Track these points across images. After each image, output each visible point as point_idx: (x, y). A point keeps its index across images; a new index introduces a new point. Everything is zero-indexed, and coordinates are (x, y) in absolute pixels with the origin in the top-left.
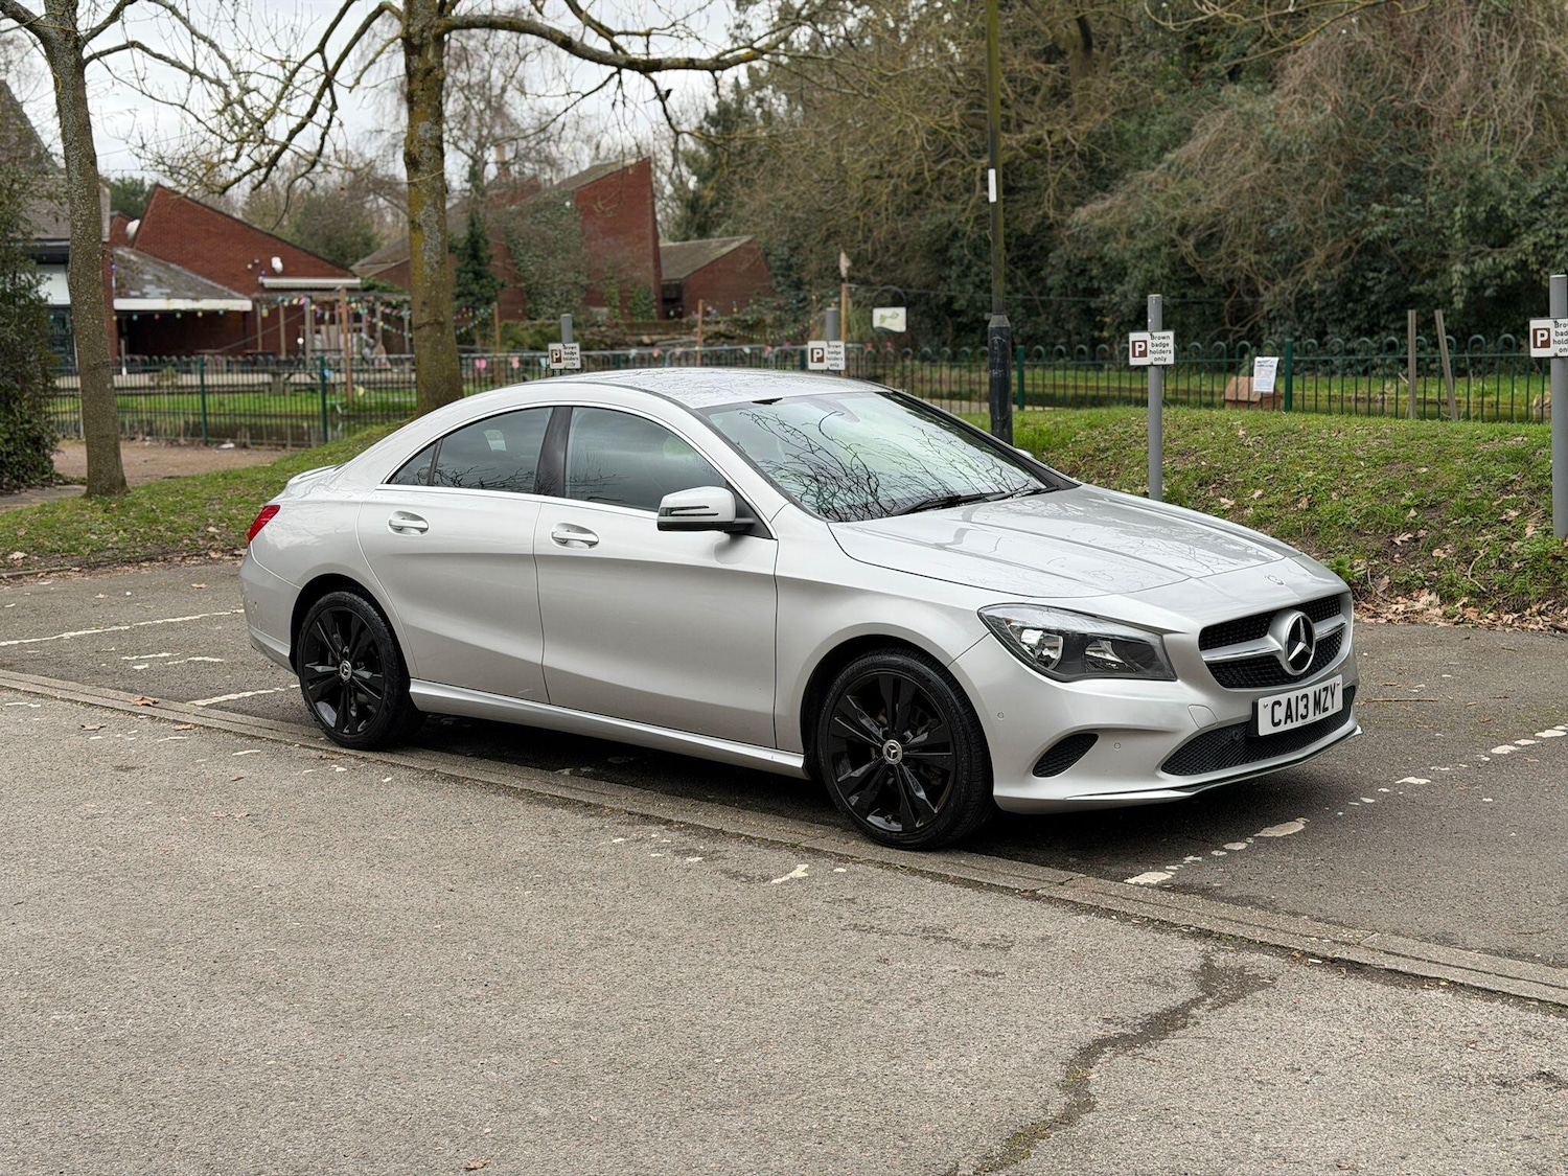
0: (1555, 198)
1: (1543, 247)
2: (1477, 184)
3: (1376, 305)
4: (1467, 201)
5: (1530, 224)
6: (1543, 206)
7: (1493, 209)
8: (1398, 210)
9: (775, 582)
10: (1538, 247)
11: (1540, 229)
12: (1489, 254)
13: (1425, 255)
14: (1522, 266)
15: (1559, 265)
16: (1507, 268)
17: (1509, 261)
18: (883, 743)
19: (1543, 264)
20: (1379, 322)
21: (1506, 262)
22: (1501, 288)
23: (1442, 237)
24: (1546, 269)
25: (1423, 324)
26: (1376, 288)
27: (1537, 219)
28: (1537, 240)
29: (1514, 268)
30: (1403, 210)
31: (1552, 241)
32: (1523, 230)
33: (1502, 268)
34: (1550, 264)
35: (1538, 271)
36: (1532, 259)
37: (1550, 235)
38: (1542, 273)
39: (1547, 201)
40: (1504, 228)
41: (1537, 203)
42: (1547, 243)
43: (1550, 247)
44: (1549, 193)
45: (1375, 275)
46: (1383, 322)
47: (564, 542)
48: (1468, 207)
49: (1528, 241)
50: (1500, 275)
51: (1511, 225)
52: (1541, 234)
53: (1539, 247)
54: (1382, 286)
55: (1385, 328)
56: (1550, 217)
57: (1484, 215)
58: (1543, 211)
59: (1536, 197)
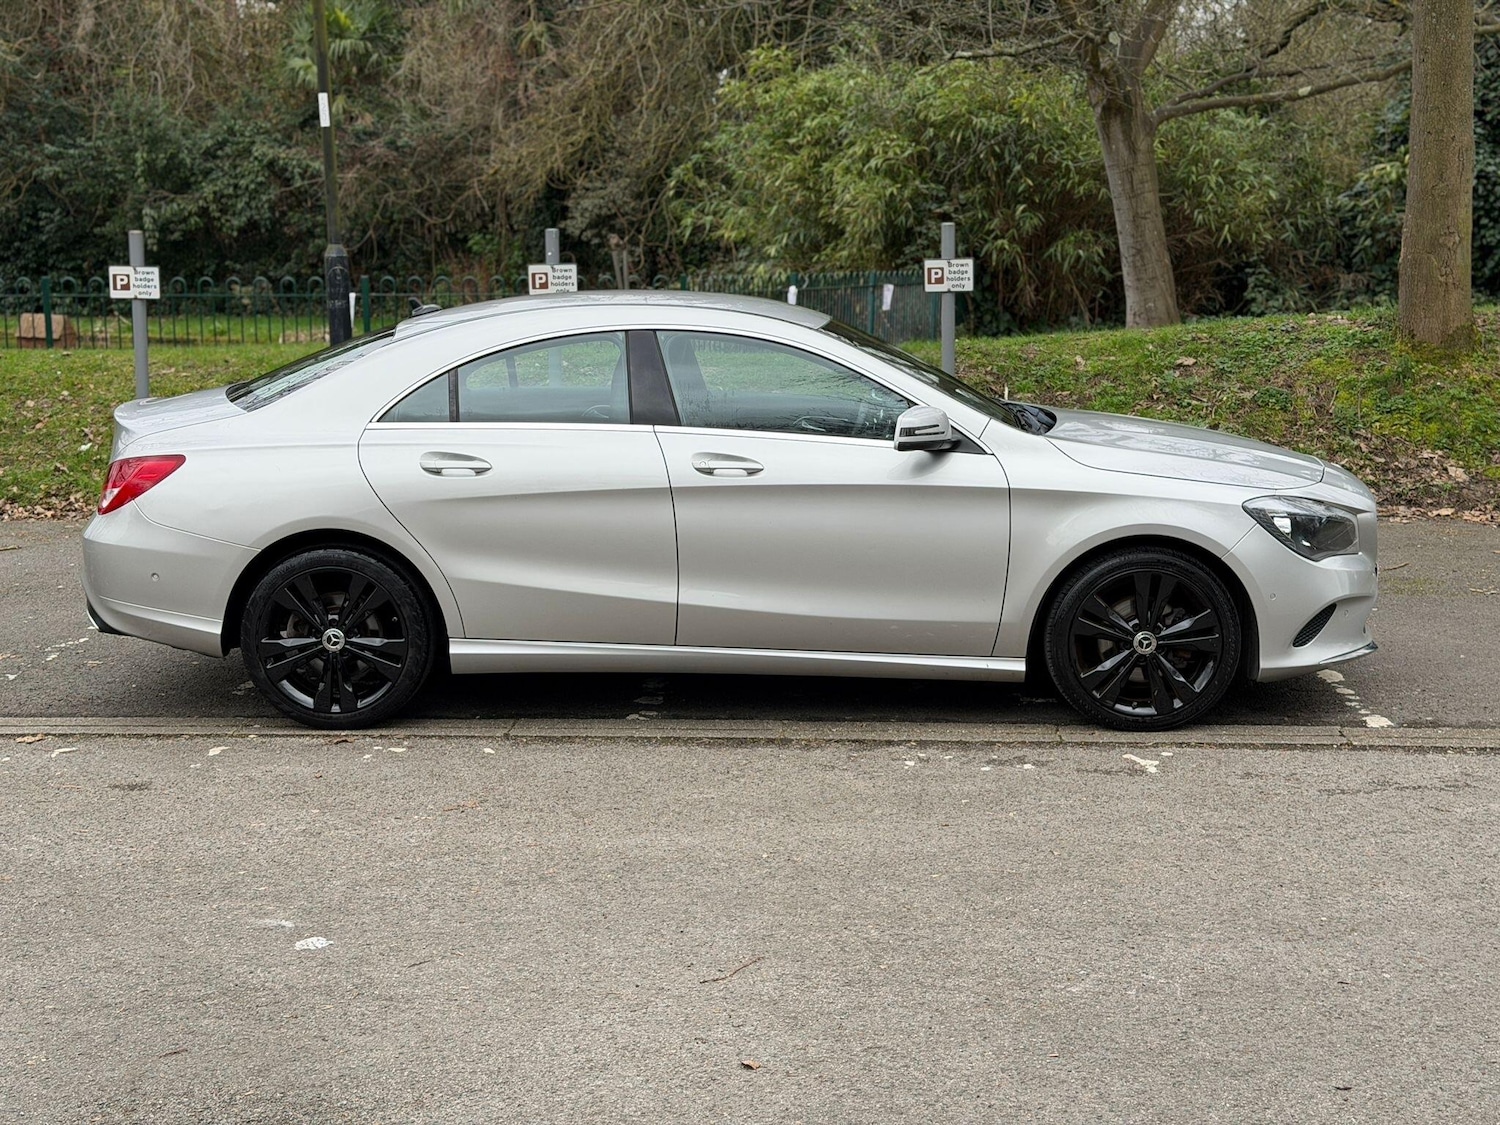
0: (228, 150)
1: (222, 196)
2: (156, 131)
3: (43, 245)
4: (146, 147)
5: (207, 173)
6: (215, 157)
7: (173, 157)
8: (71, 151)
9: (1010, 495)
10: (218, 197)
11: (218, 179)
12: (172, 201)
13: (98, 197)
14: (204, 212)
15: (240, 214)
16: (190, 214)
17: (193, 208)
18: (1133, 636)
19: (223, 211)
20: (47, 262)
21: (190, 208)
22: (185, 233)
23: (112, 181)
24: (228, 217)
25: (94, 265)
26: (48, 228)
27: (212, 170)
28: (217, 189)
29: (196, 214)
30: (77, 152)
31: (231, 190)
32: (200, 178)
33: (186, 214)
34: (231, 212)
35: (219, 219)
36: (213, 207)
37: (229, 185)
38: (223, 221)
39: (220, 153)
40: (182, 175)
41: (210, 154)
42: (226, 192)
43: (229, 197)
44: (221, 145)
45: (48, 214)
46: (51, 262)
47: (709, 472)
48: (149, 152)
49: (208, 189)
50: (185, 220)
51: (188, 174)
52: (219, 183)
53: (218, 195)
54: (52, 225)
55: (53, 268)
56: (226, 168)
57: (165, 162)
58: (218, 162)
59: (208, 148)
